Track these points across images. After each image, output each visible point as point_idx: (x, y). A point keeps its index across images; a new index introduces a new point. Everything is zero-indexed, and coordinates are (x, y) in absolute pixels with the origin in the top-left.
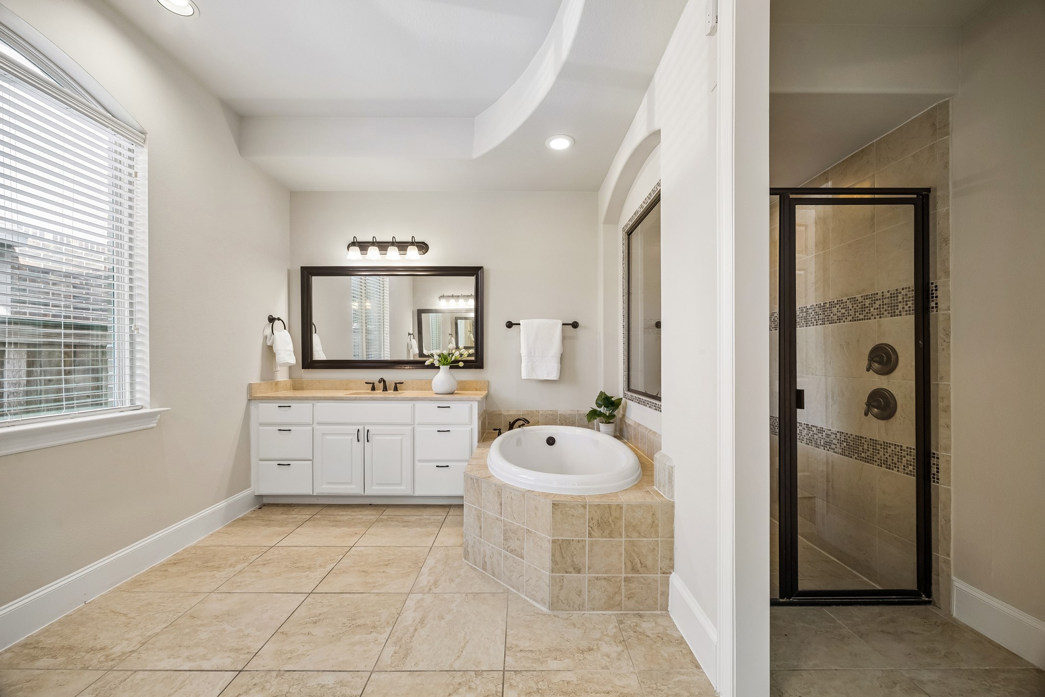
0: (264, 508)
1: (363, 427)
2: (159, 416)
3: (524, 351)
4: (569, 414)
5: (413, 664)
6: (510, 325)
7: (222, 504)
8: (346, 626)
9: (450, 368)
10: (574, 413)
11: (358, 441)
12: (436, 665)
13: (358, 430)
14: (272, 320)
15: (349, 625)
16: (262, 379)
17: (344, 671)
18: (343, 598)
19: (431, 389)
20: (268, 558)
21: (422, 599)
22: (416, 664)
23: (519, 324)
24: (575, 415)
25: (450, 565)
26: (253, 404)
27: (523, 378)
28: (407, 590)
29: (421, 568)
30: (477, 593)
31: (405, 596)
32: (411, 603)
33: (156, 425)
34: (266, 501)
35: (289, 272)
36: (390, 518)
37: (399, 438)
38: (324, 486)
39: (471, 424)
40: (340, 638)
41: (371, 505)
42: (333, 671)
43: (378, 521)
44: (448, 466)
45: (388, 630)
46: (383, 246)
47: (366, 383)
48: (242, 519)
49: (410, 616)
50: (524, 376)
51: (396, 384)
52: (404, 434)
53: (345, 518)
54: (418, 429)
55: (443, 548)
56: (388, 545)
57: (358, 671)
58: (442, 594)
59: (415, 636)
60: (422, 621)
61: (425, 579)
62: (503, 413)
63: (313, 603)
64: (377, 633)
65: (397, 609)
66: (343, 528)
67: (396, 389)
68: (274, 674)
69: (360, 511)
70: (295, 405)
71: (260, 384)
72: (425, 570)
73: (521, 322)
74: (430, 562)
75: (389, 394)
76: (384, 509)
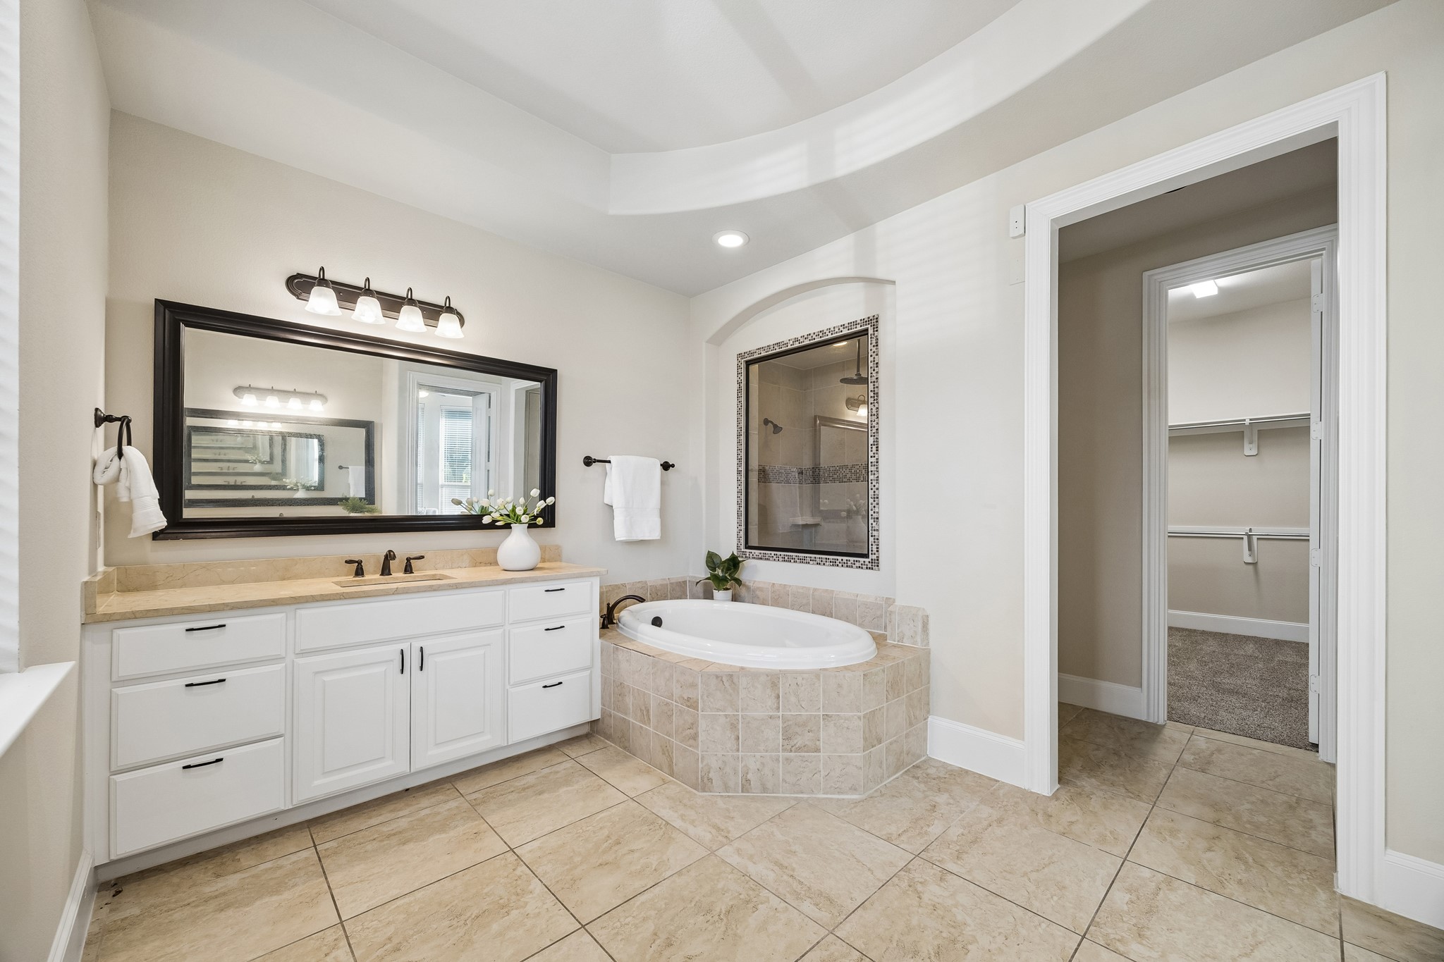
4: (660, 585)
10: (665, 582)
24: (667, 585)
38: (316, 783)
44: (560, 683)
70: (235, 622)
75: (396, 581)
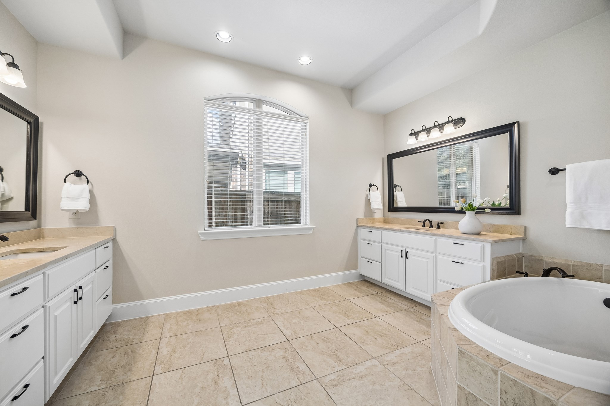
0: (363, 282)
1: (405, 249)
2: (313, 229)
3: (569, 198)
5: (333, 392)
6: (554, 171)
7: (342, 273)
8: (331, 351)
9: (476, 213)
11: (402, 257)
12: (341, 404)
13: (402, 250)
14: (371, 186)
15: (333, 351)
16: (365, 216)
17: (309, 369)
18: (345, 338)
19: (457, 228)
20: (341, 304)
21: (376, 366)
22: (334, 394)
23: (564, 170)
25: (417, 360)
26: (359, 228)
27: (567, 226)
28: (374, 355)
29: (398, 349)
30: (413, 389)
31: (371, 357)
32: (368, 363)
33: (311, 233)
34: (366, 279)
35: (383, 159)
36: (415, 312)
37: (426, 260)
39: (483, 261)
40: (324, 354)
41: (412, 300)
42: (307, 365)
43: (405, 311)
45: (344, 367)
46: (428, 131)
47: (419, 222)
48: (350, 283)
49: (360, 369)
50: (568, 223)
51: (438, 223)
52: (429, 259)
53: (391, 301)
54: (439, 257)
55: (426, 347)
56: (395, 326)
57: (313, 374)
58: (390, 372)
59: (350, 381)
60: (362, 377)
61: (392, 357)
62: (545, 259)
63: (333, 332)
64: (338, 365)
65: (359, 361)
66: (383, 306)
67: (438, 227)
68: (293, 349)
69: (402, 301)
71: (363, 219)
72: (398, 352)
73: (567, 167)
74: (407, 350)
76: (417, 305)
